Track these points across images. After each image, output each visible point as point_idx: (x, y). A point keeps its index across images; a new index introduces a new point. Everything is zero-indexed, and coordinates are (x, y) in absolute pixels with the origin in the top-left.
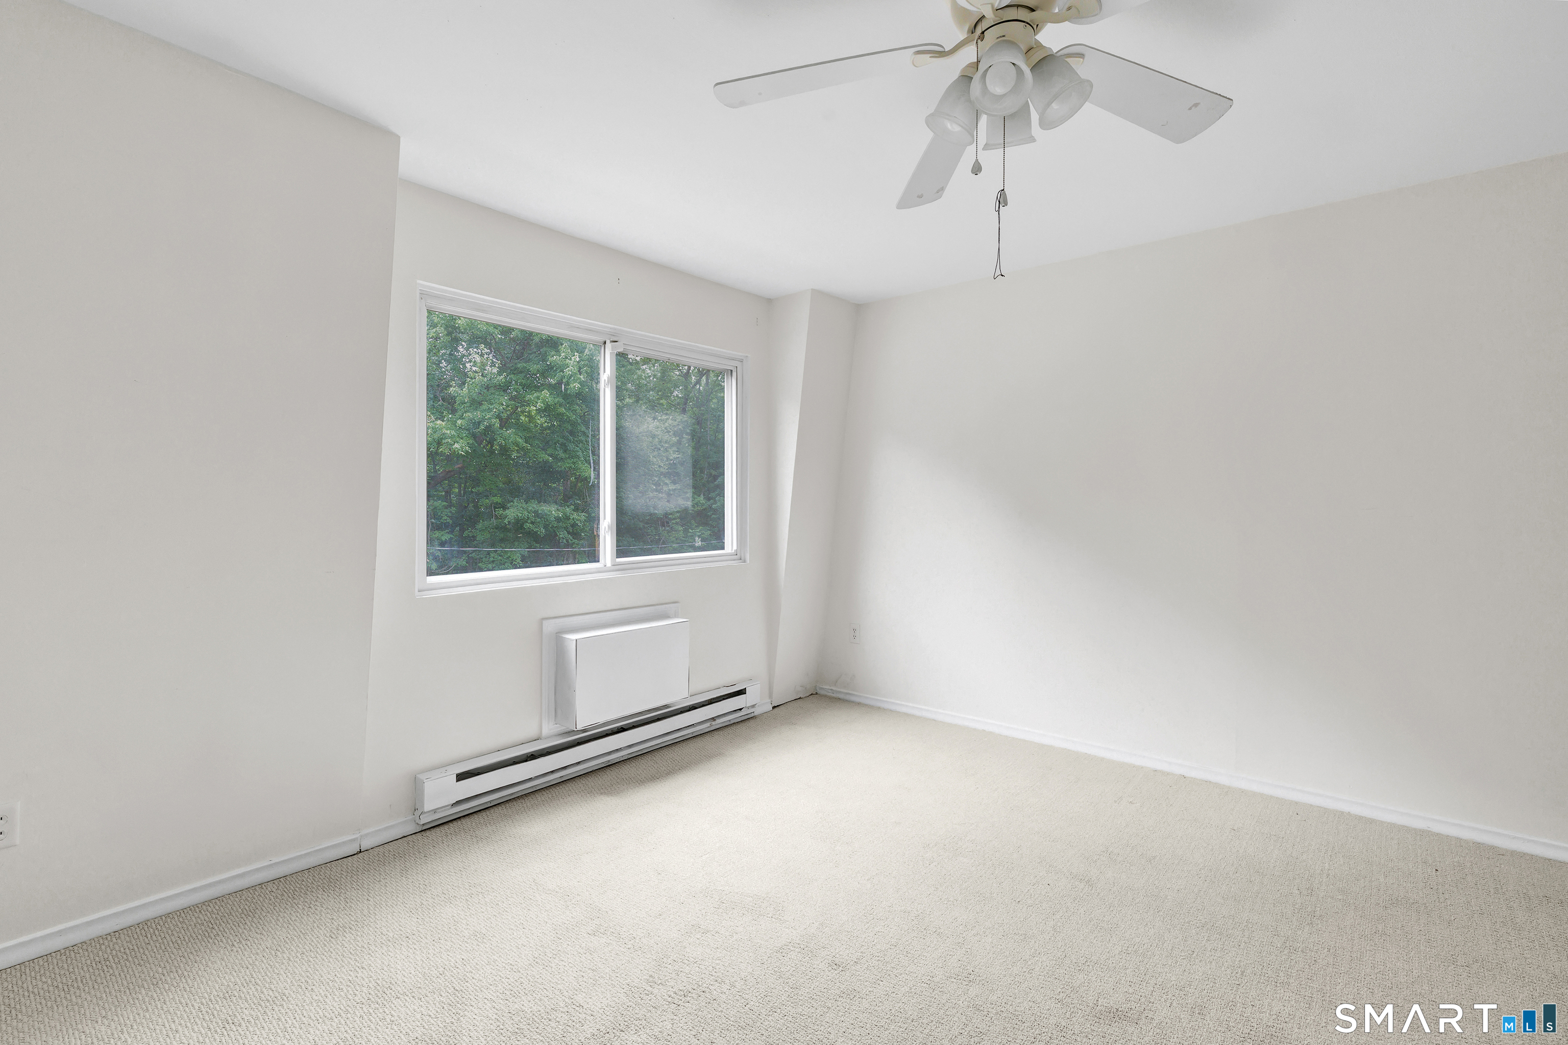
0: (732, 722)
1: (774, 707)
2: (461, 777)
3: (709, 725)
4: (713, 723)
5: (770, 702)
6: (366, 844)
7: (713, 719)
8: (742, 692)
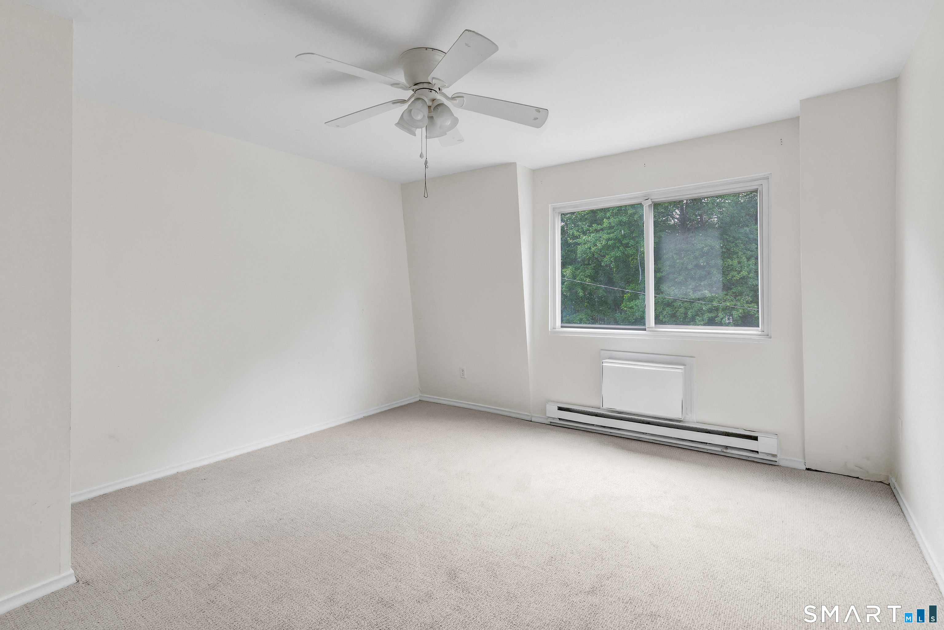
0: (750, 459)
1: (808, 469)
2: (560, 409)
3: (720, 450)
4: (725, 450)
5: (804, 463)
6: (533, 419)
7: (727, 447)
8: (756, 438)
